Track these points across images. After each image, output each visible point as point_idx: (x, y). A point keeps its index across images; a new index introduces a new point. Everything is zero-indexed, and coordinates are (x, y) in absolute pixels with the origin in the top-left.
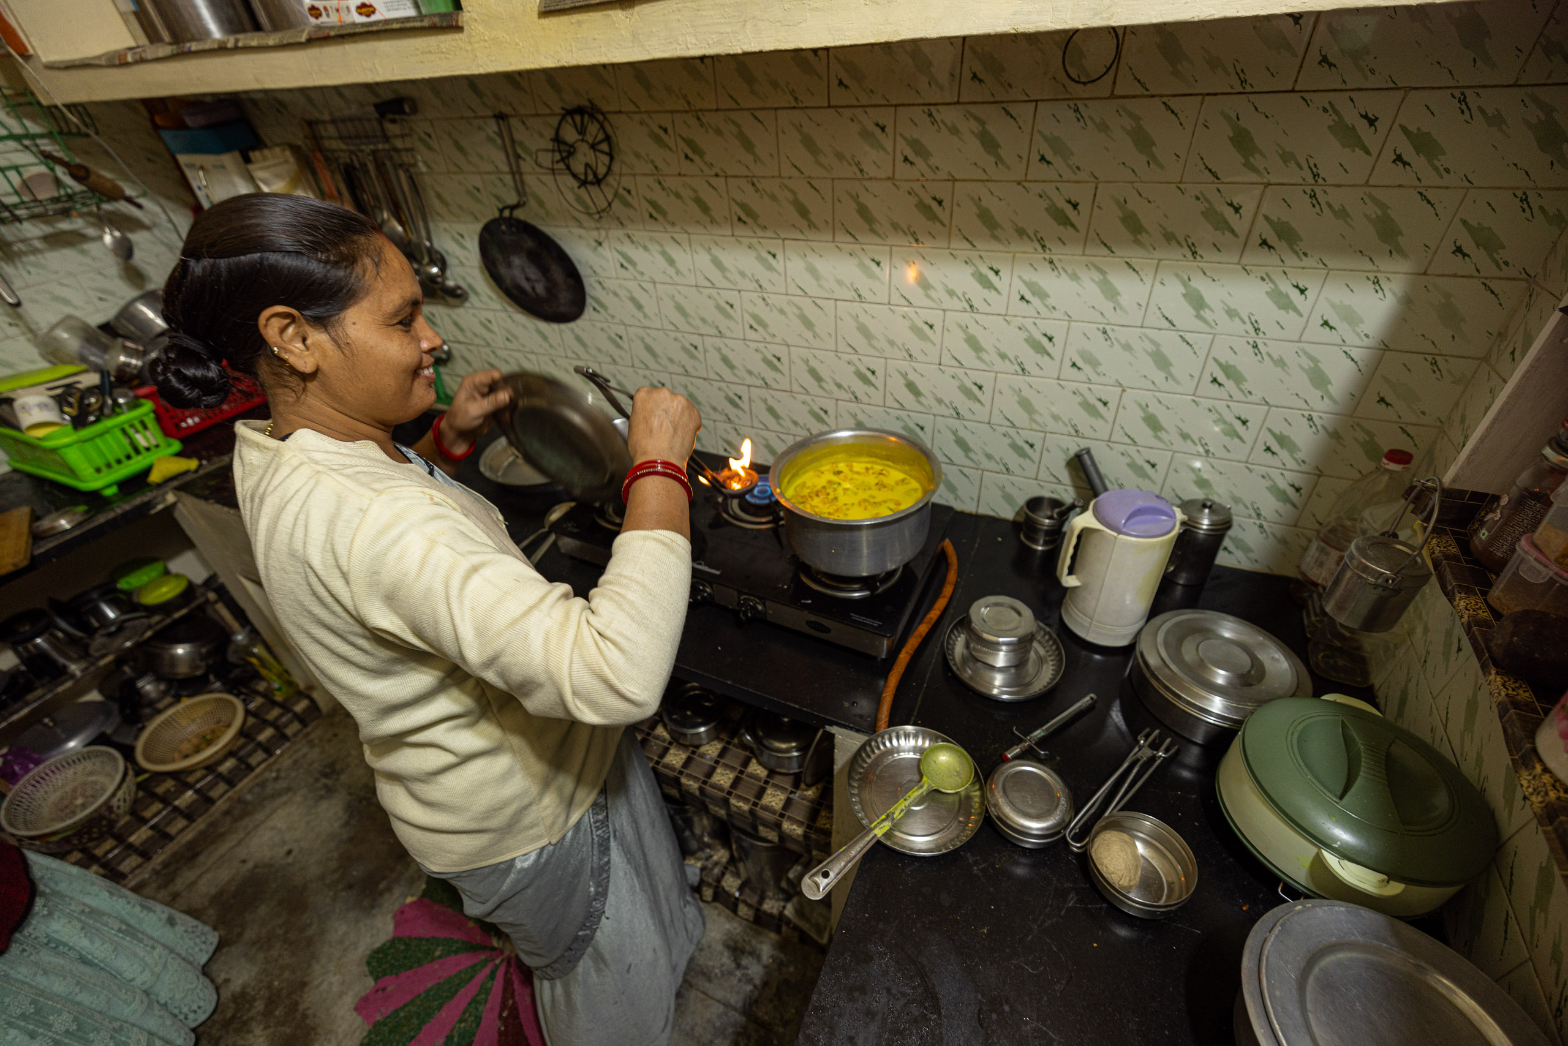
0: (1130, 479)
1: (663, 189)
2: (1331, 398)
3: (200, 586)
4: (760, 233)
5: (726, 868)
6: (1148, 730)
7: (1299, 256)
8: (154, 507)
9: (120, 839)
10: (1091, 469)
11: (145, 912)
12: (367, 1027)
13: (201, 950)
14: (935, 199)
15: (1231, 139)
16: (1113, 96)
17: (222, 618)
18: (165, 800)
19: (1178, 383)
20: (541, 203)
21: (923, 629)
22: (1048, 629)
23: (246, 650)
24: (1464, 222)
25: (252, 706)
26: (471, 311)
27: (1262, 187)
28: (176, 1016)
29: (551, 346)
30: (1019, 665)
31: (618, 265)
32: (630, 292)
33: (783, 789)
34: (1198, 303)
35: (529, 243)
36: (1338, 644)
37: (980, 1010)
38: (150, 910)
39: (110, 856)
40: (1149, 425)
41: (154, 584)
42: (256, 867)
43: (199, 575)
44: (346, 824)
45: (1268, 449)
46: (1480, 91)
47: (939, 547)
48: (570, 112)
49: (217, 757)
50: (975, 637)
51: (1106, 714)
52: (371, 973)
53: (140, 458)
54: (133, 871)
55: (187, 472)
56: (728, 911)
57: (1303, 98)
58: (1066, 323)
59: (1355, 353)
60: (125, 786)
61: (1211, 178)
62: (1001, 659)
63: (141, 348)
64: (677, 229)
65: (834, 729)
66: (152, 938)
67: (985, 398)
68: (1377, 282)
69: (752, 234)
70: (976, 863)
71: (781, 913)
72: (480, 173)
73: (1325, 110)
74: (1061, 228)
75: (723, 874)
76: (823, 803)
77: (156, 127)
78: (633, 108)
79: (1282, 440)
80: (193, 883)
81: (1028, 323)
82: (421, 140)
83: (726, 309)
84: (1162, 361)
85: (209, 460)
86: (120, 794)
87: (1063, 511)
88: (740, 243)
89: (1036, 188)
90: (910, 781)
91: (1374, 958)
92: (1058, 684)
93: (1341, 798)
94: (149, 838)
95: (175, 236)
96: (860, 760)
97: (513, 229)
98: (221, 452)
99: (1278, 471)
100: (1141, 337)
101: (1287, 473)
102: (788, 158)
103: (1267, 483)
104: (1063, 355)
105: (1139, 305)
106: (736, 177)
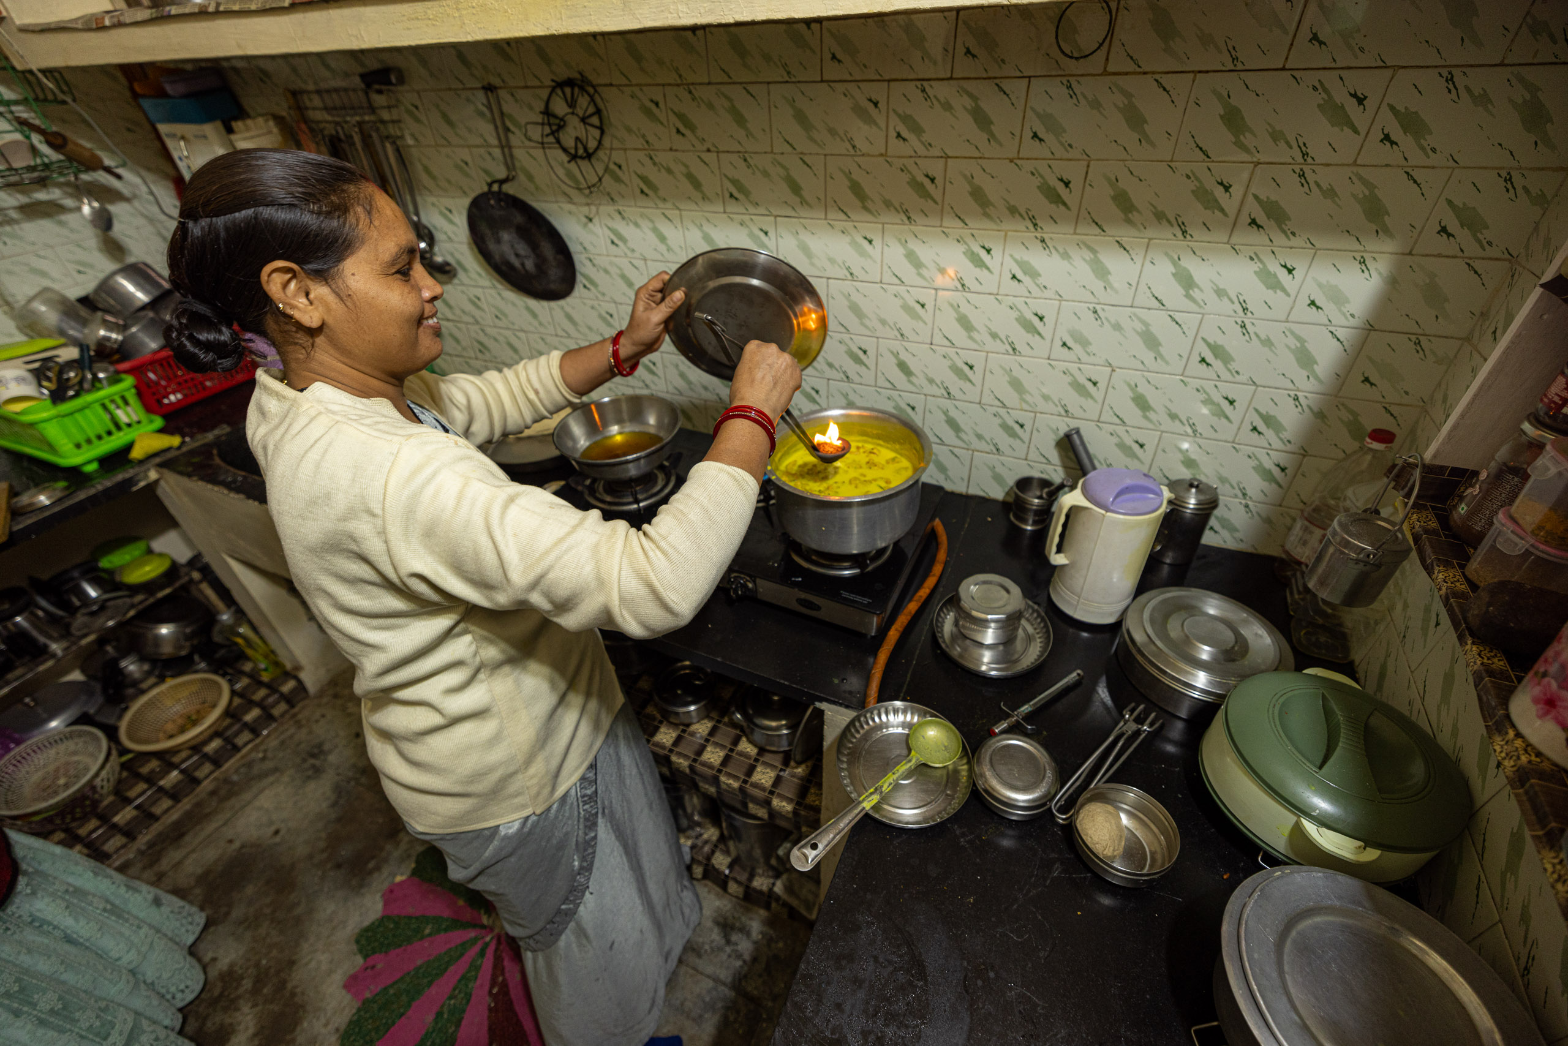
0: (1119, 459)
1: (655, 164)
2: (1317, 378)
3: (183, 566)
4: (752, 210)
5: (716, 846)
6: (1133, 705)
7: (1286, 236)
8: (136, 484)
9: (104, 818)
10: (1081, 449)
11: (130, 893)
12: (356, 1005)
13: (187, 931)
14: (927, 176)
15: (1222, 117)
16: (1105, 73)
17: (207, 598)
18: (150, 780)
19: (1167, 363)
20: (530, 178)
21: (912, 607)
22: (1036, 607)
23: (232, 630)
24: (1450, 202)
25: (238, 686)
26: (460, 288)
27: (1252, 166)
28: (163, 996)
29: (541, 324)
30: (1007, 642)
31: (609, 242)
32: (620, 269)
33: (773, 767)
34: (1187, 282)
35: (519, 218)
36: (1320, 621)
37: (966, 977)
38: (136, 890)
39: (94, 835)
40: (1137, 405)
41: (136, 563)
42: (243, 846)
43: (183, 554)
44: (334, 805)
45: (1255, 429)
46: (1467, 70)
47: (930, 526)
48: (560, 85)
49: (202, 737)
50: (964, 615)
51: (1093, 690)
52: (360, 951)
53: (121, 434)
54: (117, 850)
55: (169, 449)
56: (718, 889)
57: (1294, 77)
58: (1057, 303)
59: (1341, 333)
60: (108, 766)
61: (1202, 156)
62: (990, 636)
63: (121, 322)
64: (669, 205)
65: (823, 706)
66: (136, 918)
67: (976, 377)
68: (1363, 261)
69: (745, 211)
70: (963, 835)
71: (771, 890)
72: (469, 147)
73: (1315, 88)
74: (1053, 206)
75: (713, 852)
76: (813, 780)
77: (135, 96)
78: (625, 81)
79: (1268, 420)
80: (180, 863)
81: (1019, 302)
82: (408, 112)
84: (1151, 341)
85: (192, 435)
86: (104, 773)
87: (1053, 491)
88: (732, 219)
89: (1028, 166)
90: (899, 756)
91: (1350, 921)
92: (1044, 660)
93: (1320, 768)
94: (134, 818)
95: (156, 209)
96: (849, 735)
97: (502, 204)
98: (205, 429)
99: (1264, 451)
100: (1131, 317)
101: (1272, 453)
102: (780, 132)
103: (1253, 463)
104: (1054, 335)
105: (1130, 284)
106: (728, 152)
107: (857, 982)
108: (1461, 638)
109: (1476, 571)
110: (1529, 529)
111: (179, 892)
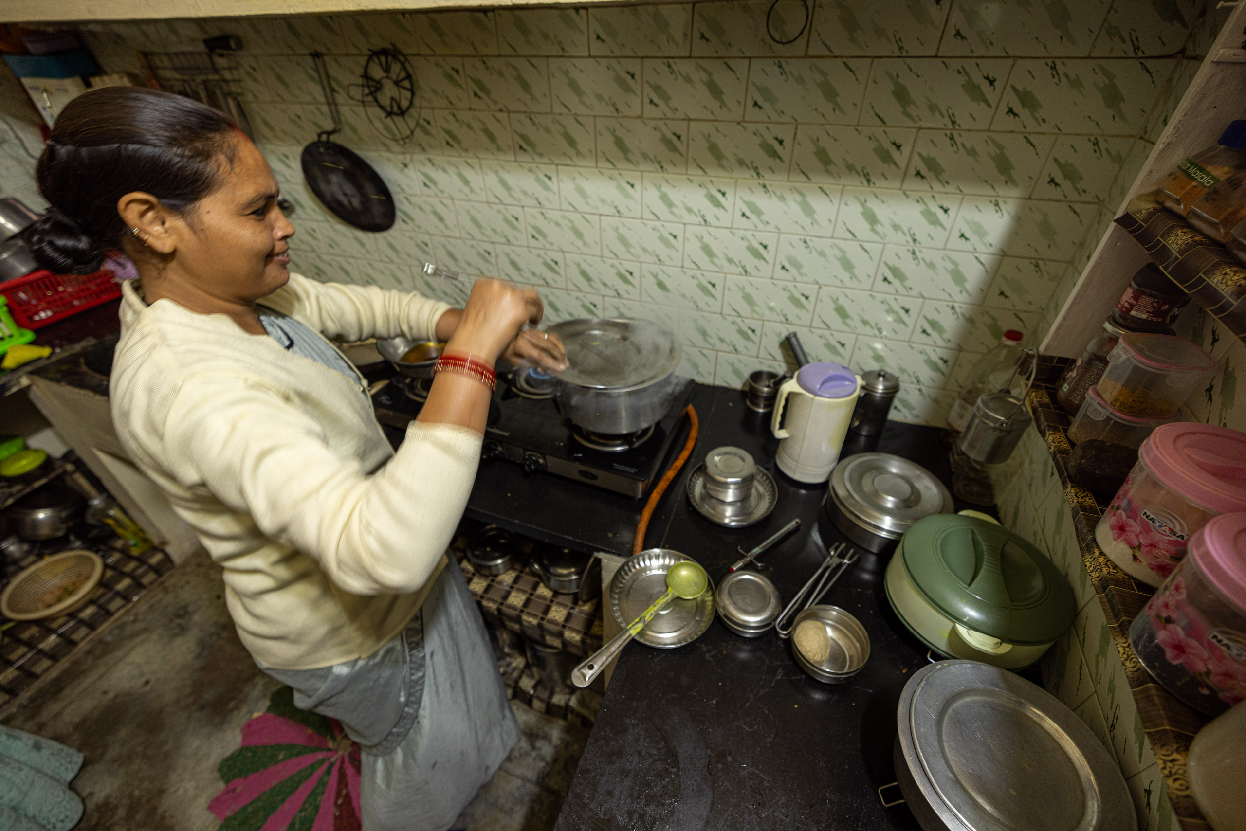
1: (457, 120)
2: (967, 292)
3: (57, 459)
4: (538, 159)
5: (522, 672)
6: (837, 544)
7: (943, 184)
8: (9, 389)
10: (797, 349)
11: (11, 740)
12: (219, 822)
13: (67, 769)
14: (674, 134)
15: (893, 93)
16: (807, 56)
17: (80, 486)
18: (30, 644)
19: (859, 281)
20: (354, 130)
21: (670, 474)
22: (765, 472)
23: (103, 513)
24: (1056, 160)
25: (110, 561)
26: (298, 221)
27: (915, 130)
28: (44, 826)
29: (368, 252)
30: (743, 499)
31: (422, 184)
32: (432, 207)
33: (565, 606)
34: (872, 219)
35: (344, 164)
36: (972, 475)
37: (709, 762)
38: (16, 738)
40: (839, 314)
41: (14, 458)
42: (116, 696)
43: (57, 450)
44: (198, 657)
45: (924, 331)
46: (1065, 61)
47: (684, 412)
48: (376, 54)
49: (77, 606)
50: (710, 480)
51: (808, 534)
52: (223, 778)
54: (2, 706)
55: (39, 359)
56: (525, 707)
57: (944, 63)
58: (776, 235)
59: (983, 258)
61: (879, 123)
62: (730, 495)
64: (470, 154)
65: (601, 555)
67: (717, 293)
68: (997, 204)
69: (530, 160)
70: (708, 651)
71: (567, 705)
72: (301, 103)
73: (959, 72)
74: (771, 159)
75: (520, 677)
76: (596, 615)
78: (430, 52)
79: (934, 324)
80: (58, 714)
81: (748, 234)
82: (248, 74)
83: (513, 222)
84: (847, 265)
85: (61, 346)
87: (778, 381)
88: (522, 167)
89: (752, 127)
90: (660, 592)
91: (990, 699)
92: (772, 512)
93: (970, 585)
94: (16, 679)
95: (22, 152)
96: (620, 578)
97: (331, 151)
98: (72, 341)
99: (931, 348)
100: (831, 246)
101: (937, 349)
102: (558, 97)
103: (924, 357)
104: (775, 260)
105: (830, 221)
106: (517, 112)
107: (624, 773)
108: (1064, 484)
109: (1074, 433)
110: (1109, 402)
111: (59, 738)
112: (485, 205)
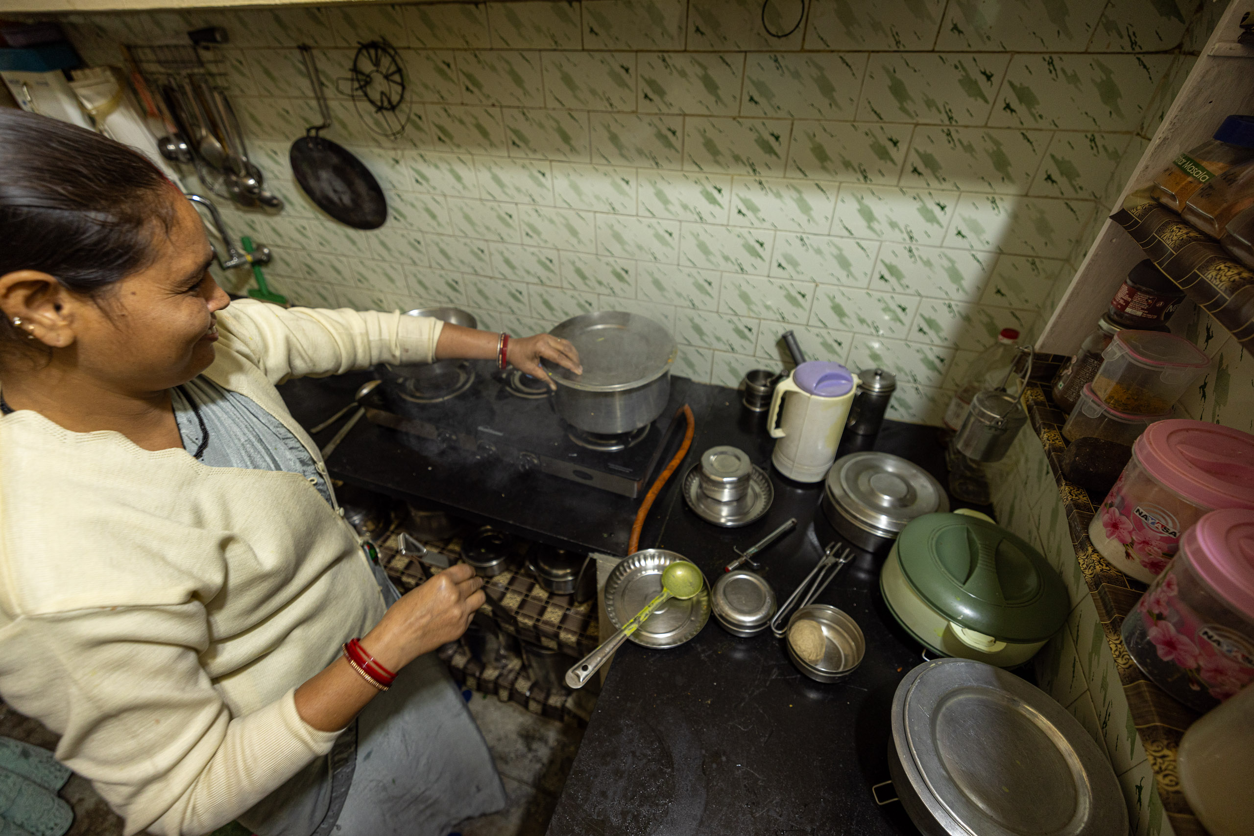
1: (449, 115)
2: (964, 290)
4: (531, 155)
5: (518, 674)
6: (833, 543)
7: (939, 181)
10: (794, 347)
13: (56, 777)
14: (669, 130)
15: (890, 88)
16: (803, 50)
19: (856, 279)
20: (344, 126)
22: (762, 471)
24: (1053, 156)
26: (287, 219)
27: (912, 126)
29: (359, 250)
30: (739, 499)
31: (414, 181)
32: (425, 204)
33: (560, 607)
34: (868, 216)
35: (335, 160)
36: (968, 474)
37: (704, 762)
40: (836, 312)
45: (921, 330)
46: (1063, 56)
47: (680, 411)
48: (366, 47)
50: (705, 479)
51: (804, 533)
56: (521, 708)
57: (941, 58)
58: (772, 232)
59: (980, 256)
61: (876, 118)
62: (726, 495)
64: (462, 150)
65: (596, 556)
67: (714, 292)
68: (994, 202)
69: (524, 156)
70: (704, 651)
71: (563, 706)
72: (289, 98)
73: (956, 67)
74: (767, 156)
75: (516, 679)
76: (592, 616)
78: (420, 45)
79: (931, 323)
81: (744, 232)
82: (235, 67)
83: (506, 219)
84: (844, 263)
87: (774, 380)
88: (515, 163)
89: (748, 123)
90: (655, 591)
91: (983, 697)
92: (768, 512)
93: (964, 584)
96: (615, 578)
97: (320, 147)
99: (928, 347)
100: (828, 244)
101: (934, 348)
102: (551, 92)
103: (920, 356)
104: (772, 257)
105: (827, 218)
106: (509, 107)
107: (618, 773)
108: (1058, 482)
109: (1069, 431)
110: (1103, 400)
111: (47, 745)
112: (478, 202)
